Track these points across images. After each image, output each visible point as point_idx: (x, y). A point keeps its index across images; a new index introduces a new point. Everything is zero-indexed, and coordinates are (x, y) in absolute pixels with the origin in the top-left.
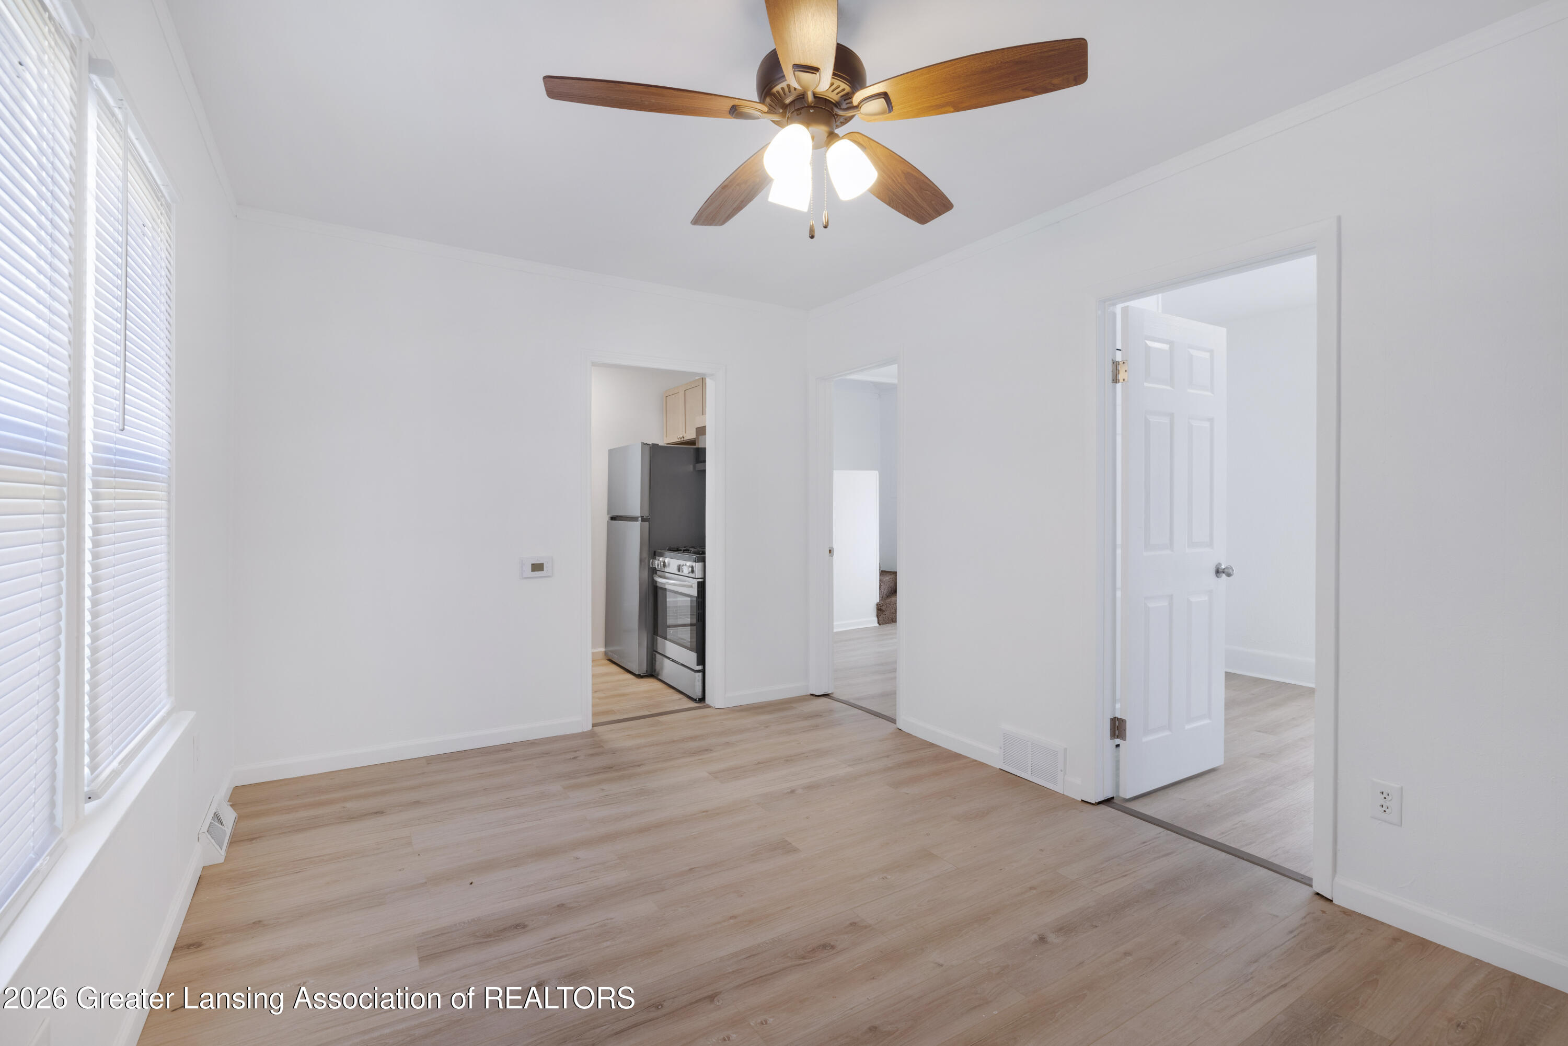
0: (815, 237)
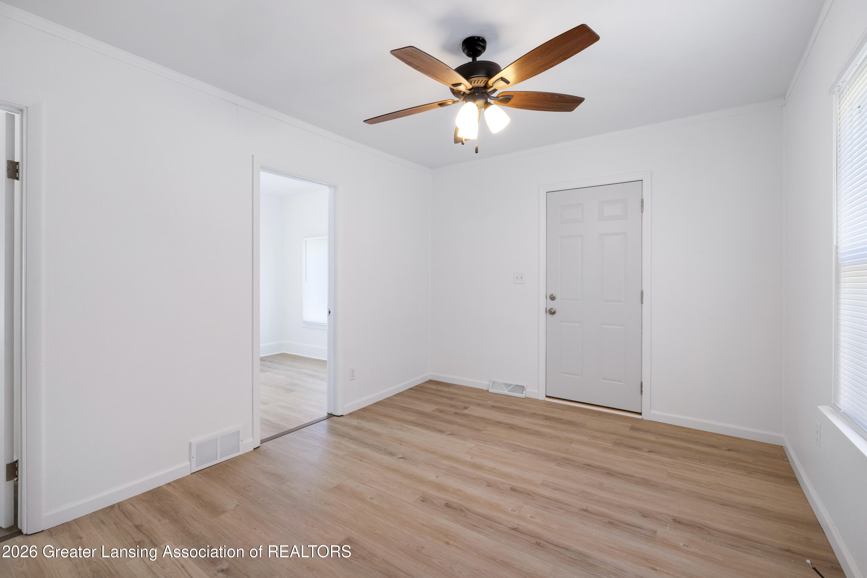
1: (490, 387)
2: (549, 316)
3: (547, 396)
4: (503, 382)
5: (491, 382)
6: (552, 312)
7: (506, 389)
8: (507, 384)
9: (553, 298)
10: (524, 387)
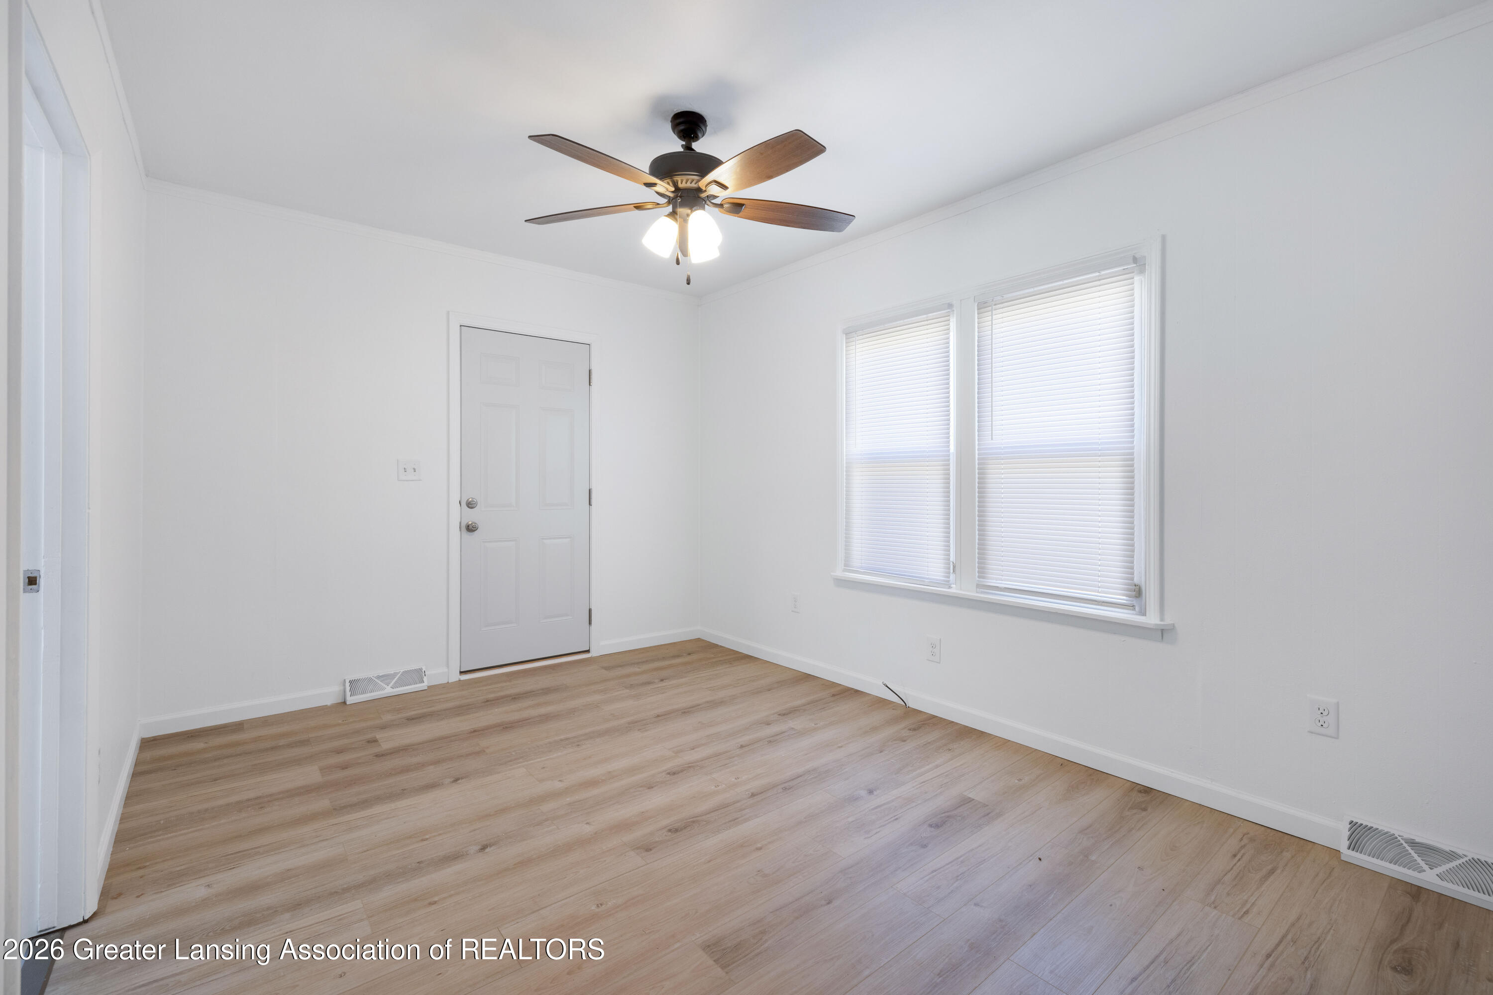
0: (691, 283)
1: (348, 693)
2: (466, 535)
3: (461, 673)
4: (375, 675)
5: (348, 684)
6: (471, 529)
7: (386, 686)
8: (382, 676)
9: (470, 505)
10: (421, 669)
